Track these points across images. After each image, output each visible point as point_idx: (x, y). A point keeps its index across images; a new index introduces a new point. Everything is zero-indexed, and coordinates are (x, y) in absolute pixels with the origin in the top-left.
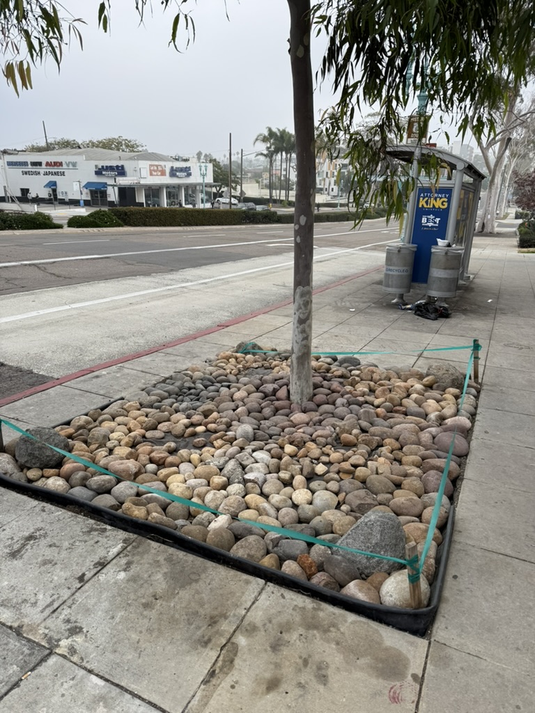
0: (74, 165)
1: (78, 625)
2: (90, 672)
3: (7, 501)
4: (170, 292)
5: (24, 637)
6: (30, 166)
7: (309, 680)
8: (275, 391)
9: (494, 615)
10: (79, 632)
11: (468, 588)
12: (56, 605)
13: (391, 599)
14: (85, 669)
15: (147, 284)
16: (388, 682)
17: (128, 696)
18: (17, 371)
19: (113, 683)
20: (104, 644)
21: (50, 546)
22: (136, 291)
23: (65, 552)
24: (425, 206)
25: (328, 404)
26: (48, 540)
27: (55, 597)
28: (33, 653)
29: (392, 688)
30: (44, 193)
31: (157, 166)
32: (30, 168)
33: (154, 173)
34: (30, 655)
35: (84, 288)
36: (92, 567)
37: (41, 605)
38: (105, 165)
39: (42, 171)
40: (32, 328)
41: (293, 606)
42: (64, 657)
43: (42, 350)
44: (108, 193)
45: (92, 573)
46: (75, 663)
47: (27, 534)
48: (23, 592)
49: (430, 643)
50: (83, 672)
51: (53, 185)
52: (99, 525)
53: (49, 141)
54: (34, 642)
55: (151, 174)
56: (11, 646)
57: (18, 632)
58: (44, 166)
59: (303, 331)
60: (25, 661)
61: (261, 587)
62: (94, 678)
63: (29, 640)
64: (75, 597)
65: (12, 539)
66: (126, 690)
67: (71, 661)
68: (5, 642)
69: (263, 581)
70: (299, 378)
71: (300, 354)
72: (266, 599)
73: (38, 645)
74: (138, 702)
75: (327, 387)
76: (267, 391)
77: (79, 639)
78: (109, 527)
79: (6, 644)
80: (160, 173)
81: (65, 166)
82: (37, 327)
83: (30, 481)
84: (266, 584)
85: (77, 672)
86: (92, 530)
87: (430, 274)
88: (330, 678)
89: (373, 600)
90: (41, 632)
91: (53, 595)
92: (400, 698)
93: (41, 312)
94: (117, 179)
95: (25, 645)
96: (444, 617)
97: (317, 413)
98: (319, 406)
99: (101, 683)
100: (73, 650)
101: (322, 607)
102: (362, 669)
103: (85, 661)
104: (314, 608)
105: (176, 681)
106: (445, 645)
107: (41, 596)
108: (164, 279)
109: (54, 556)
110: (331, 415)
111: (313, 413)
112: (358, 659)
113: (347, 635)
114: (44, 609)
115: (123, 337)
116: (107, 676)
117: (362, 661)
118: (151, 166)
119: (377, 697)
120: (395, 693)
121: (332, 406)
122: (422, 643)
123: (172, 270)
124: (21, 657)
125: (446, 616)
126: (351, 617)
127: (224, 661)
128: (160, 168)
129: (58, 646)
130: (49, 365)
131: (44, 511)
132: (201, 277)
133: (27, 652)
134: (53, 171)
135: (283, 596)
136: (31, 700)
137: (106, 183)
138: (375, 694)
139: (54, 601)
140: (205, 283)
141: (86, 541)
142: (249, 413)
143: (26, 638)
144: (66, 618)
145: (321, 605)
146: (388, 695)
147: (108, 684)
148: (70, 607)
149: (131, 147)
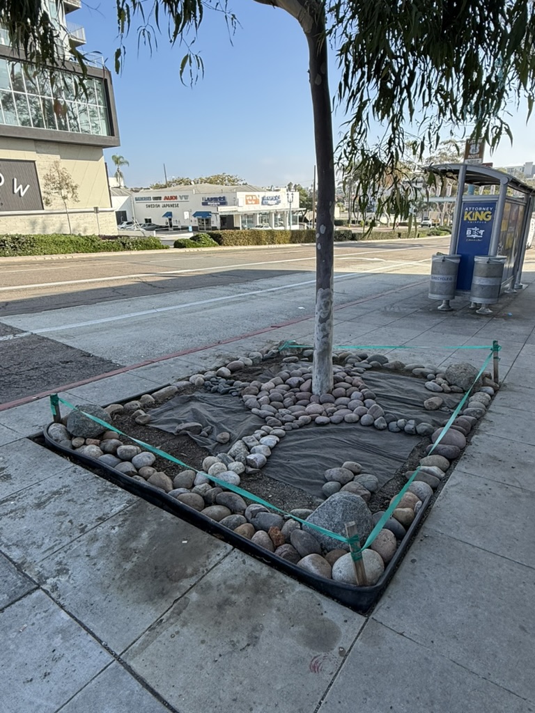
0: (186, 197)
1: (67, 567)
2: (62, 607)
3: (50, 462)
4: (240, 299)
5: (22, 572)
6: (152, 201)
7: (241, 640)
8: (300, 383)
9: (442, 601)
10: (65, 573)
11: (423, 573)
12: (56, 549)
13: (340, 574)
14: (59, 604)
15: (223, 292)
16: (314, 651)
17: (84, 632)
18: (100, 361)
19: (76, 620)
20: (81, 585)
21: (69, 501)
22: (212, 298)
23: (79, 506)
24: (470, 219)
25: (346, 396)
26: (69, 496)
27: (58, 542)
28: (24, 586)
29: (315, 657)
30: (163, 222)
31: (252, 196)
32: (152, 202)
33: (249, 202)
34: (20, 587)
35: (172, 296)
36: (94, 521)
37: (44, 548)
38: (210, 197)
39: (161, 204)
40: (122, 327)
41: (250, 571)
42: (47, 592)
43: (124, 344)
44: (212, 220)
45: (93, 526)
46: (53, 599)
47: (55, 489)
48: (35, 535)
49: (367, 621)
50: (57, 607)
51: (169, 214)
52: (113, 487)
53: (168, 180)
54: (29, 577)
55: (247, 203)
56: (9, 578)
57: (19, 567)
58: (162, 200)
59: (323, 330)
60: (15, 592)
61: (228, 551)
62: (63, 613)
63: (25, 575)
64: (72, 544)
65: (43, 492)
66: (85, 627)
67: (51, 597)
68: (7, 574)
69: (231, 547)
70: (320, 372)
71: (321, 350)
72: (228, 562)
73: (31, 579)
74: (90, 637)
75: (350, 381)
76: (292, 383)
77: (63, 579)
78: (120, 489)
79: (6, 576)
80: (254, 202)
81: (179, 199)
82: (125, 326)
83: (74, 448)
84: (233, 550)
85: (51, 606)
86: (106, 490)
87: (473, 282)
88: (261, 640)
89: (324, 574)
90: (36, 569)
91: (57, 540)
92: (320, 668)
93: (132, 315)
94: (219, 208)
95: (20, 579)
96: (389, 597)
97: (333, 405)
98: (336, 398)
99: (67, 617)
100: (55, 588)
101: (275, 575)
102: (293, 636)
103: (61, 598)
104: (268, 575)
105: (127, 624)
106: (381, 623)
107: (47, 541)
108: (239, 287)
109: (69, 510)
110: (345, 407)
111: (329, 404)
112: (293, 626)
113: (289, 603)
114: (45, 551)
115: (190, 336)
116: (73, 613)
117: (296, 629)
118: (247, 196)
119: (299, 664)
120: (316, 662)
121: (348, 399)
122: (359, 619)
123: (247, 281)
124: (13, 588)
125: (392, 596)
126: (300, 587)
127: (173, 612)
128: (254, 198)
129: (45, 583)
130: (126, 356)
131: (75, 472)
132: (271, 286)
133: (19, 584)
134: (170, 203)
135: (244, 562)
136: (7, 625)
137: (210, 212)
138: (298, 661)
139: (56, 545)
140: (273, 291)
141: (98, 499)
142: (271, 401)
143: (24, 573)
144: (59, 560)
145: (275, 573)
146: (310, 663)
147: (72, 619)
148: (66, 552)
149: (233, 181)
